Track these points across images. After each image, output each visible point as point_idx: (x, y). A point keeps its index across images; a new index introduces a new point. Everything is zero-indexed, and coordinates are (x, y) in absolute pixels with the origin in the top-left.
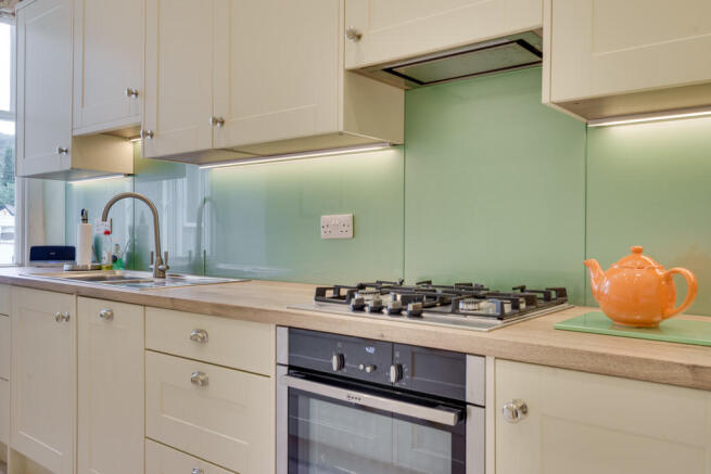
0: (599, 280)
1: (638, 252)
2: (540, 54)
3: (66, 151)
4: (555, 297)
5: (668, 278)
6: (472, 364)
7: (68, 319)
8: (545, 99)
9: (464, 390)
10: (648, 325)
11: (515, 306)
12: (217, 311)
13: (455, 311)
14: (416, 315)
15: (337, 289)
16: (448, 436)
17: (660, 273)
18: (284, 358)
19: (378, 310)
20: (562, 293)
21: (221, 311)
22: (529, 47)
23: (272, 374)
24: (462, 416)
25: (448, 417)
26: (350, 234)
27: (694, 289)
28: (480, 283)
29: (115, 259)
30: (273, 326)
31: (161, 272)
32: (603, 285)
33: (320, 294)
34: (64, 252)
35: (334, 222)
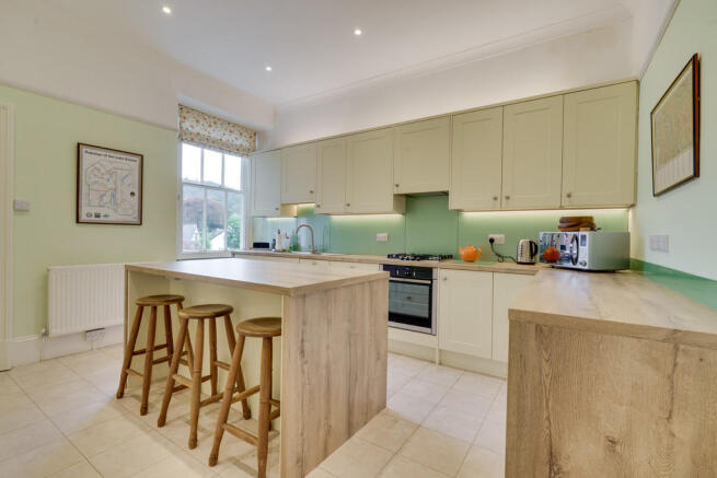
1: (470, 245)
2: (448, 195)
3: (278, 209)
4: (450, 257)
5: (476, 251)
6: (434, 270)
8: (449, 209)
9: (432, 277)
10: (472, 261)
12: (359, 261)
13: (428, 259)
14: (419, 260)
15: (392, 255)
16: (428, 287)
17: (474, 250)
19: (408, 259)
20: (452, 256)
24: (432, 282)
25: (429, 282)
26: (387, 240)
27: (481, 254)
29: (290, 247)
30: (377, 264)
31: (314, 252)
32: (462, 252)
33: (389, 256)
34: (265, 245)
35: (382, 236)
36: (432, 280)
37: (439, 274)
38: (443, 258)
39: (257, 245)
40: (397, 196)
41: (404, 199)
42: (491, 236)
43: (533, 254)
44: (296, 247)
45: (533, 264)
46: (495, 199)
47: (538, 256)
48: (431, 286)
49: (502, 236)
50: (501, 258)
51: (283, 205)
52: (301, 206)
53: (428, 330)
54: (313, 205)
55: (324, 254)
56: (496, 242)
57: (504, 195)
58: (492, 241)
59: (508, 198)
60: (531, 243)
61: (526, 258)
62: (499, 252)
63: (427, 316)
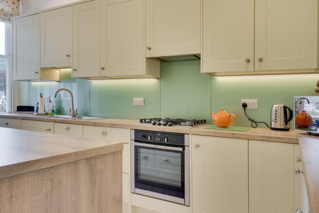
0: (214, 117)
1: (223, 110)
2: (200, 59)
3: (37, 73)
4: (204, 122)
5: (229, 116)
6: (186, 136)
7: (49, 130)
8: (201, 72)
9: (184, 143)
10: (225, 127)
11: (195, 124)
12: (111, 126)
13: (180, 125)
14: (171, 125)
15: (145, 120)
16: (180, 154)
17: (228, 115)
18: (133, 138)
19: (160, 124)
20: (205, 121)
21: (112, 126)
22: (197, 57)
23: (130, 143)
24: (184, 149)
25: (181, 149)
26: (143, 104)
27: (234, 119)
28: (183, 118)
29: (53, 111)
30: (130, 129)
31: (74, 116)
32: (215, 118)
33: (141, 121)
34: (30, 109)
35: (138, 100)
36: (183, 147)
37: (191, 141)
38: (196, 123)
39: (21, 109)
40: (150, 60)
41: (158, 63)
42: (244, 101)
43: (287, 121)
44: (60, 111)
45: (288, 130)
46: (248, 61)
47: (293, 122)
48: (183, 153)
49: (255, 101)
50: (254, 123)
51: (43, 69)
52: (63, 70)
53: (181, 200)
54: (70, 70)
55: (85, 118)
56: (249, 107)
57: (257, 57)
58: (245, 106)
59: (261, 60)
60: (285, 108)
61: (280, 124)
62: (252, 118)
63: (179, 184)
